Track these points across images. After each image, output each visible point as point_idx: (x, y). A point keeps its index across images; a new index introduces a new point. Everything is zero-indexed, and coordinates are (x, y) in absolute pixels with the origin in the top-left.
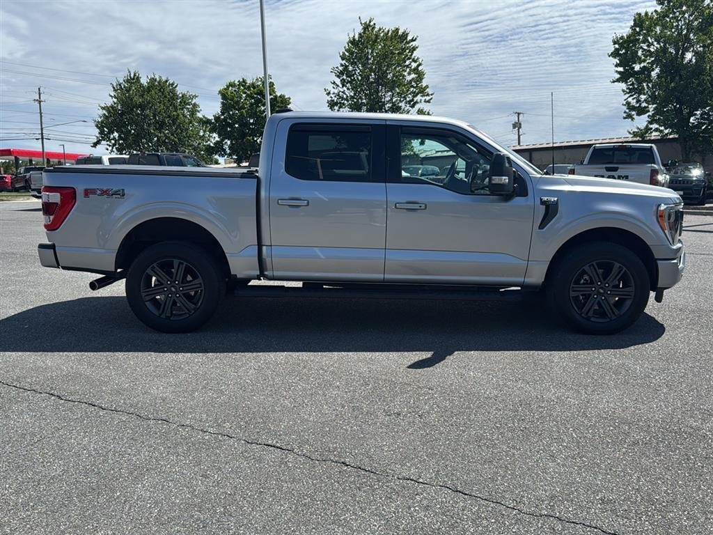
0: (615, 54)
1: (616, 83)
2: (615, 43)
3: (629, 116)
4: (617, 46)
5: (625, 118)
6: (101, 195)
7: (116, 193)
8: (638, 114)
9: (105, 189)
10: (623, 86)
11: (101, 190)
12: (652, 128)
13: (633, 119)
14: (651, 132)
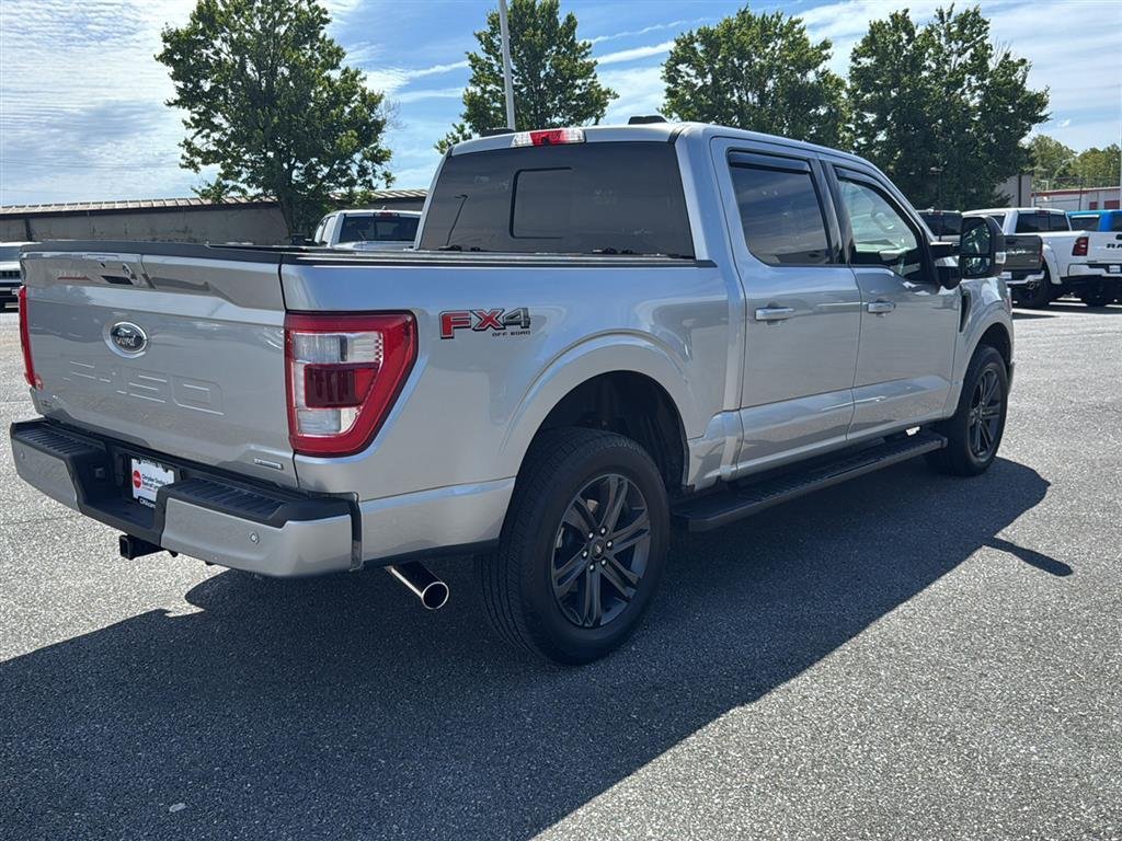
0: (166, 58)
1: (174, 108)
2: (166, 40)
3: (192, 165)
4: (168, 45)
5: (182, 167)
6: (481, 328)
7: (512, 320)
8: (205, 163)
9: (487, 310)
10: (186, 114)
11: (480, 315)
12: (227, 186)
13: (197, 170)
14: (228, 192)
